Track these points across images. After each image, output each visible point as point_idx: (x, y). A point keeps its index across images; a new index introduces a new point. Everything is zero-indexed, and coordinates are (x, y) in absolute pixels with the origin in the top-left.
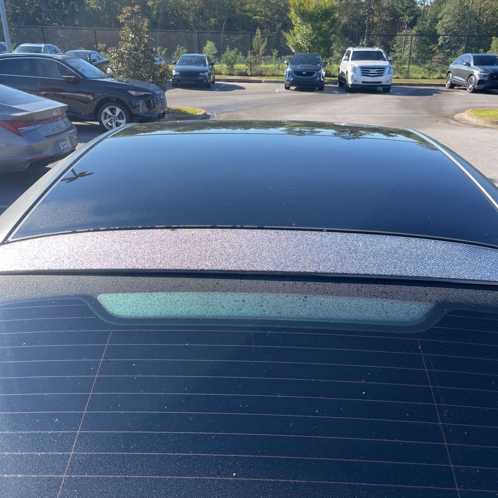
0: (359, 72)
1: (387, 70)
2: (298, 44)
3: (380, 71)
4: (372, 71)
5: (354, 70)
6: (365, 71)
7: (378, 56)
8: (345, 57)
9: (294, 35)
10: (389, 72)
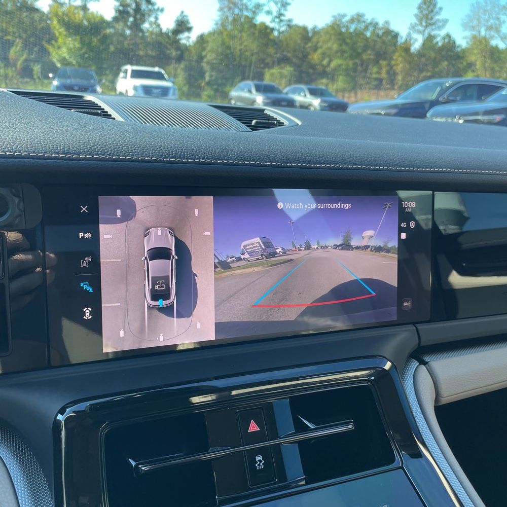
0: (141, 93)
1: (171, 92)
2: (64, 59)
3: (165, 91)
4: (155, 91)
5: (135, 88)
6: (147, 90)
7: (159, 76)
8: (122, 74)
9: (59, 48)
10: (174, 94)
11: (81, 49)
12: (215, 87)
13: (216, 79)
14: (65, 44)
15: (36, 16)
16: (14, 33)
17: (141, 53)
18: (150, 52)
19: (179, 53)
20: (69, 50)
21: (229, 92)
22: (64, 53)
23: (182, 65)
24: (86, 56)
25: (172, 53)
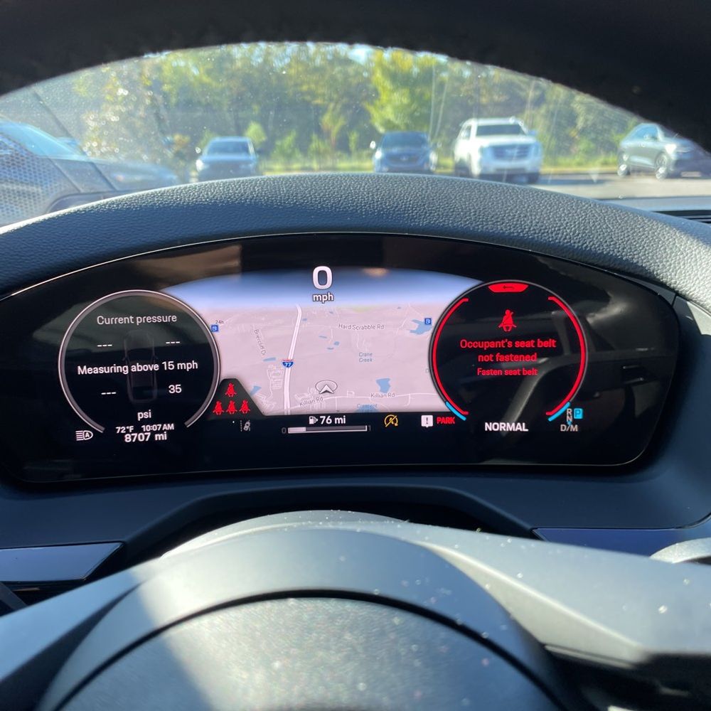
0: (489, 154)
1: (533, 150)
2: (389, 121)
3: (524, 150)
4: (510, 151)
5: (482, 150)
6: (499, 152)
7: (515, 130)
8: (463, 134)
9: (382, 107)
10: (536, 154)
11: (409, 105)
12: (593, 135)
13: (594, 125)
14: (390, 101)
15: (351, 70)
16: (324, 95)
17: (484, 100)
18: (496, 98)
19: (538, 93)
20: (396, 108)
21: (618, 141)
22: (389, 113)
23: (543, 110)
24: (417, 114)
25: (528, 95)
